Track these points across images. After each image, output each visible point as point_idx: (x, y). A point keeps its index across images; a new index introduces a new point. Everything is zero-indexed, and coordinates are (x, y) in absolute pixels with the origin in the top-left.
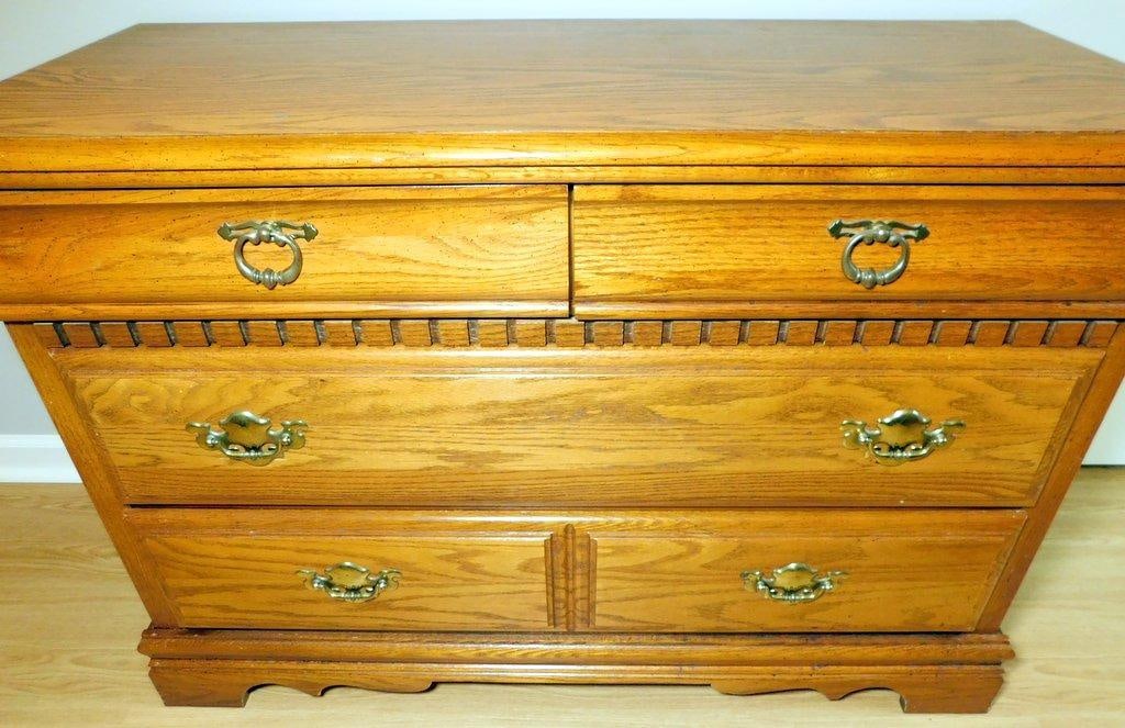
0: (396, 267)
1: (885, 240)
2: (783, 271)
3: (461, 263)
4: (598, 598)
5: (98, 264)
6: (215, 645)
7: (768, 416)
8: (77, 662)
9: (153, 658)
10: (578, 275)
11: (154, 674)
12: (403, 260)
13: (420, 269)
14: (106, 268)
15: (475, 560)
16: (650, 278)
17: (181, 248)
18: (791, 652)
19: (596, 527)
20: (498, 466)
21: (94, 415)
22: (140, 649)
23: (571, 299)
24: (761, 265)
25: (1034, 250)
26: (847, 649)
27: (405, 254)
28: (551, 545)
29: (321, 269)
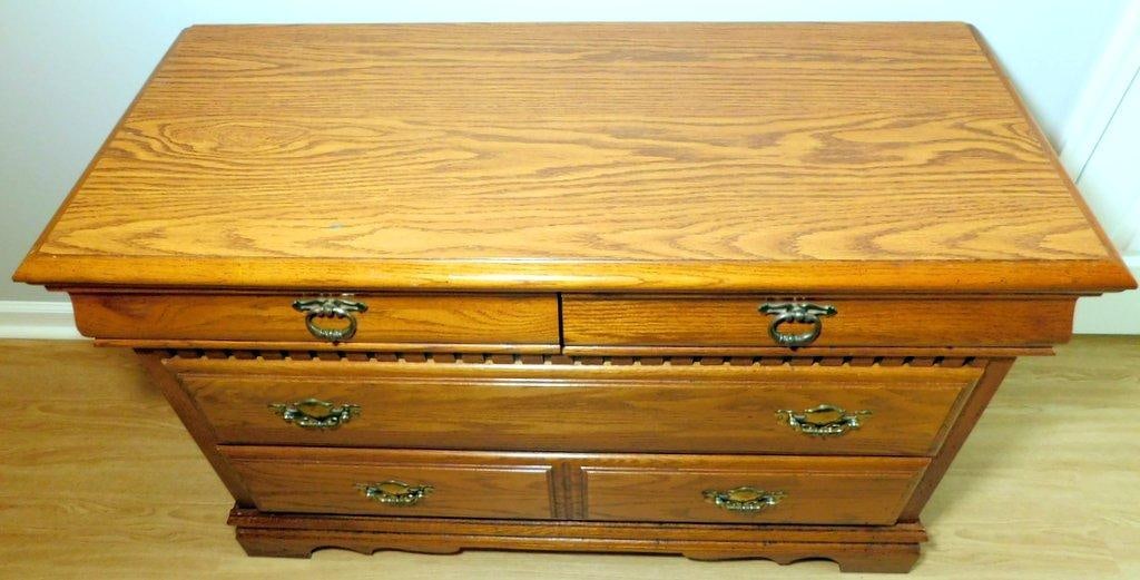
0: (428, 327)
1: (802, 321)
2: (724, 333)
3: (478, 326)
4: (590, 503)
5: (203, 321)
6: (288, 522)
7: (719, 407)
8: (174, 515)
9: (239, 528)
10: (566, 334)
11: (239, 537)
12: (434, 324)
13: (446, 329)
14: (208, 323)
15: (493, 482)
16: (622, 337)
17: (265, 313)
18: (748, 535)
19: (586, 462)
20: (510, 431)
21: (197, 398)
22: (229, 523)
23: (562, 344)
24: (707, 329)
25: (919, 321)
26: (791, 533)
27: (434, 320)
28: (551, 474)
29: (369, 327)
